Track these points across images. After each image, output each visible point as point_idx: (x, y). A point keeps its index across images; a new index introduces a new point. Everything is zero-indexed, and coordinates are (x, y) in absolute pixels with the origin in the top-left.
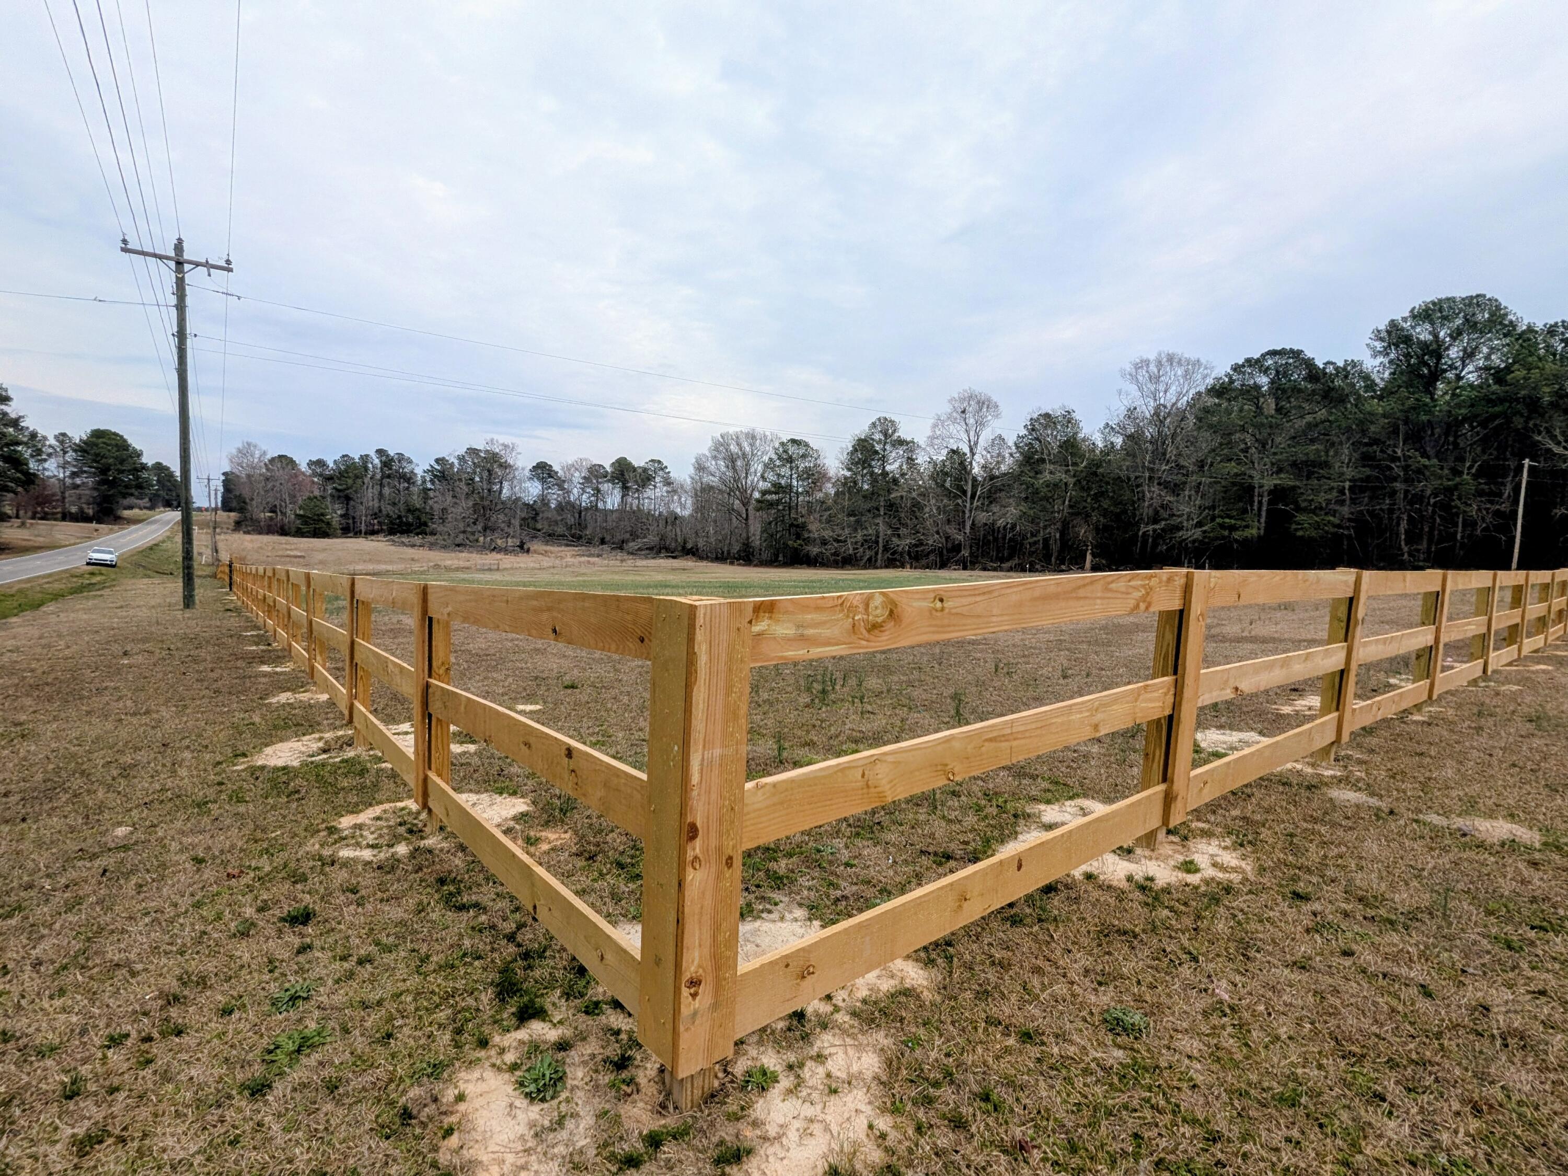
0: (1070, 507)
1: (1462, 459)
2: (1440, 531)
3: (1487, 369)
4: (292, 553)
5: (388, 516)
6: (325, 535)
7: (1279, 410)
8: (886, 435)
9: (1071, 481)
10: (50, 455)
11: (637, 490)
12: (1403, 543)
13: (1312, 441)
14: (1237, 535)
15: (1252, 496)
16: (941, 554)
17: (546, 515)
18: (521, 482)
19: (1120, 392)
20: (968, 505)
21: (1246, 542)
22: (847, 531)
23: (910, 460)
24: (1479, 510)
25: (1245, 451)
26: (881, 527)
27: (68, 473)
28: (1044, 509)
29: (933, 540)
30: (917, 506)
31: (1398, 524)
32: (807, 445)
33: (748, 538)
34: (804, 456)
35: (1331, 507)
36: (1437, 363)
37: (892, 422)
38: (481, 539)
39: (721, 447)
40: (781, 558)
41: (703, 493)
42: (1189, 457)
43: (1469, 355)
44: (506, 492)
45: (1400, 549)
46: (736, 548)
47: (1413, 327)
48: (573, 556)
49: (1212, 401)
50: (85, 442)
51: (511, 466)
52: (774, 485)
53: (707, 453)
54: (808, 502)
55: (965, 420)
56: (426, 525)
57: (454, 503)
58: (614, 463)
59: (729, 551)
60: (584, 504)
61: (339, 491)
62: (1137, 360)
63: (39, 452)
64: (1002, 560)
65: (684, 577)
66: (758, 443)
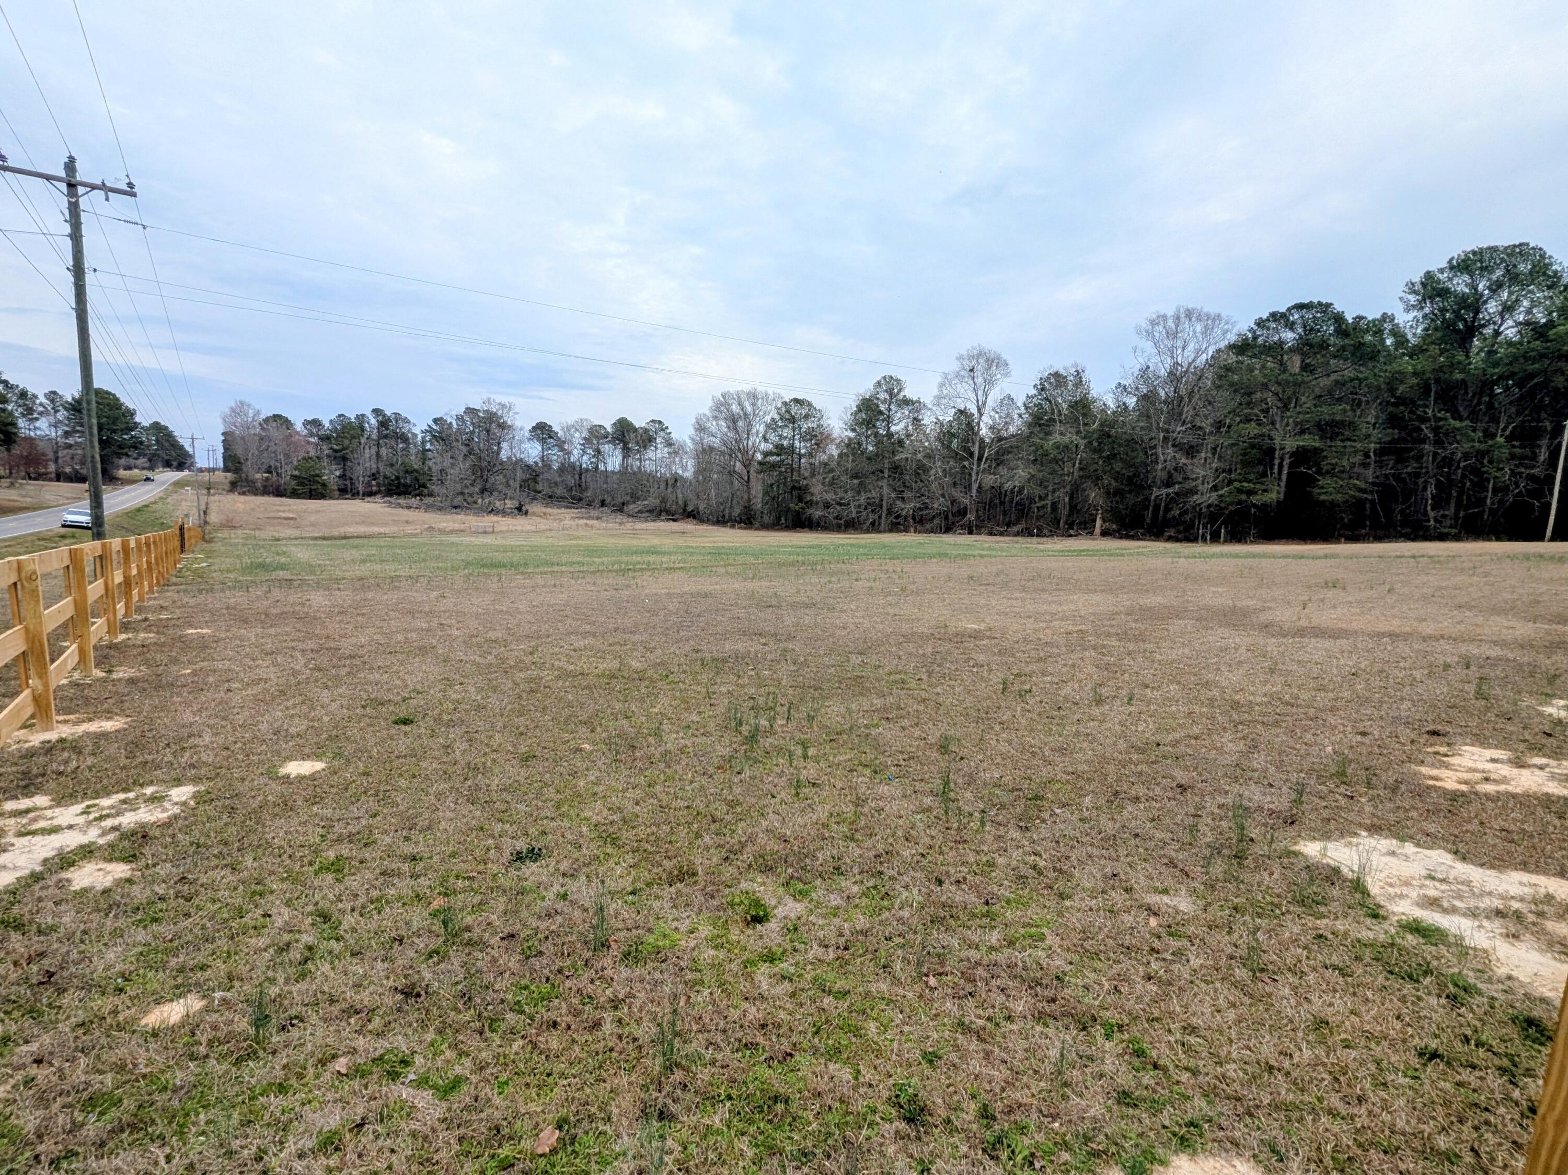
0: (1081, 469)
1: (1495, 420)
2: (1469, 496)
3: (1527, 323)
4: (284, 515)
5: (385, 477)
6: (322, 496)
7: (1305, 368)
8: (890, 392)
9: (1082, 443)
10: (41, 413)
11: (639, 451)
12: (1429, 508)
13: (1339, 400)
14: (1254, 499)
15: (1273, 459)
16: (946, 518)
17: (546, 476)
18: (521, 442)
19: (1135, 349)
20: (975, 467)
21: (1264, 507)
22: (850, 494)
23: (916, 421)
24: (1513, 474)
25: (1266, 411)
26: (884, 490)
27: (60, 433)
28: (1053, 472)
29: (938, 505)
30: (921, 470)
31: (1425, 489)
32: (810, 404)
33: (749, 500)
34: (807, 417)
35: (1356, 470)
36: (1474, 318)
37: (898, 381)
38: (480, 501)
39: (722, 406)
40: (783, 521)
41: (704, 453)
42: (1206, 417)
43: (1508, 309)
44: (504, 456)
45: (1425, 513)
46: (737, 511)
47: (1450, 279)
48: (573, 518)
49: (1232, 358)
50: (77, 401)
51: (510, 427)
52: (777, 446)
53: (708, 413)
54: (811, 464)
55: (973, 378)
56: (424, 486)
57: (452, 464)
58: (614, 424)
59: (730, 514)
60: (584, 466)
61: (336, 451)
62: (1154, 316)
63: (29, 411)
64: (1009, 525)
65: (680, 541)
66: (760, 402)
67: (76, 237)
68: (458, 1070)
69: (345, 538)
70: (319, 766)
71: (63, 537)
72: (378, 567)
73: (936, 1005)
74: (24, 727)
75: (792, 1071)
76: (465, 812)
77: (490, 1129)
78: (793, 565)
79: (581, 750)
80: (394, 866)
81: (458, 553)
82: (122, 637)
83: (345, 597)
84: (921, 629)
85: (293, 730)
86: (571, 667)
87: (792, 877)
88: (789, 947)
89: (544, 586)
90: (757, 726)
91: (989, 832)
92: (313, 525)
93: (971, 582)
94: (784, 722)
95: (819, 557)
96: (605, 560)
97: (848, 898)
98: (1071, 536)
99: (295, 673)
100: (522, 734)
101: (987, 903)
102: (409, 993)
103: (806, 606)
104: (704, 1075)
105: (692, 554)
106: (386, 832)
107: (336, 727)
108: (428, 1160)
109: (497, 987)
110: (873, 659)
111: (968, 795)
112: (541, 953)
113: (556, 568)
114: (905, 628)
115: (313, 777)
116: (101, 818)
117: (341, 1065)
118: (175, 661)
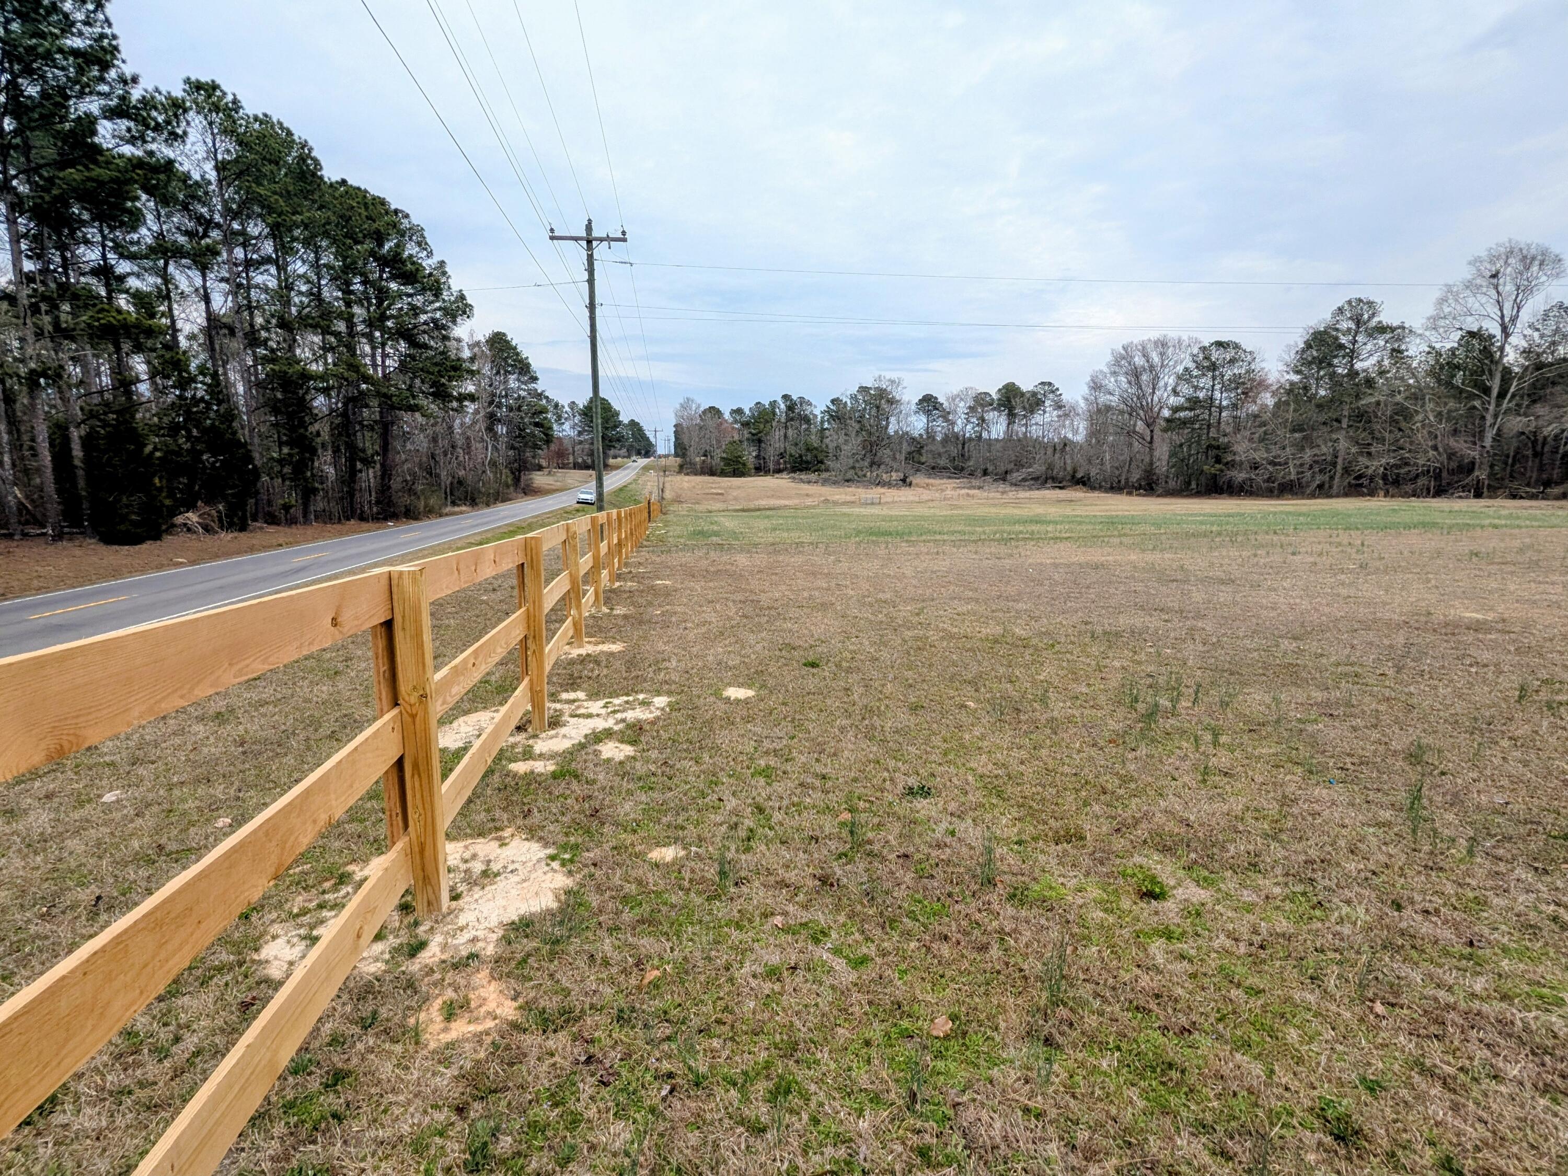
5: (791, 455)
6: (742, 475)
8: (1358, 321)
10: (566, 419)
11: (1025, 416)
16: (1438, 477)
17: (930, 447)
18: (908, 415)
20: (1492, 408)
22: (1289, 451)
23: (1397, 353)
26: (1341, 444)
27: (576, 433)
29: (1426, 458)
30: (1401, 415)
32: (1237, 346)
33: (1151, 464)
34: (1232, 361)
37: (1370, 304)
38: (869, 474)
39: (1122, 360)
40: (1194, 485)
41: (1100, 413)
44: (891, 431)
46: (1135, 476)
48: (955, 488)
50: (587, 408)
51: (898, 401)
52: (1189, 400)
53: (1106, 370)
54: (1235, 417)
55: (1496, 287)
56: (822, 462)
57: (846, 441)
58: (1000, 390)
59: (1127, 479)
60: (967, 435)
61: (753, 435)
63: (559, 417)
64: (1547, 484)
65: (1068, 511)
66: (1170, 351)
67: (591, 281)
68: (865, 950)
69: (759, 510)
70: (750, 693)
71: (578, 511)
72: (785, 535)
73: (1382, 1034)
74: (568, 644)
75: (1190, 1047)
76: (864, 746)
77: (892, 1002)
78: (1205, 536)
79: (966, 706)
80: (809, 780)
81: (849, 522)
82: (617, 584)
83: (761, 559)
84: (1388, 615)
85: (730, 663)
86: (955, 630)
87: (1196, 862)
88: (1189, 930)
89: (927, 554)
90: (1156, 705)
91: (1480, 866)
92: (736, 499)
93: (1474, 559)
94: (1190, 704)
95: (1241, 527)
96: (987, 529)
97: (1267, 897)
99: (730, 618)
100: (911, 686)
101: (1471, 944)
102: (825, 881)
103: (1222, 582)
104: (1092, 1021)
105: (1080, 523)
106: (801, 752)
107: (760, 664)
108: (845, 1010)
109: (895, 894)
110: (1313, 646)
111: (1450, 817)
112: (932, 876)
113: (938, 537)
114: (1363, 612)
115: (747, 701)
116: (614, 712)
117: (778, 920)
118: (650, 604)
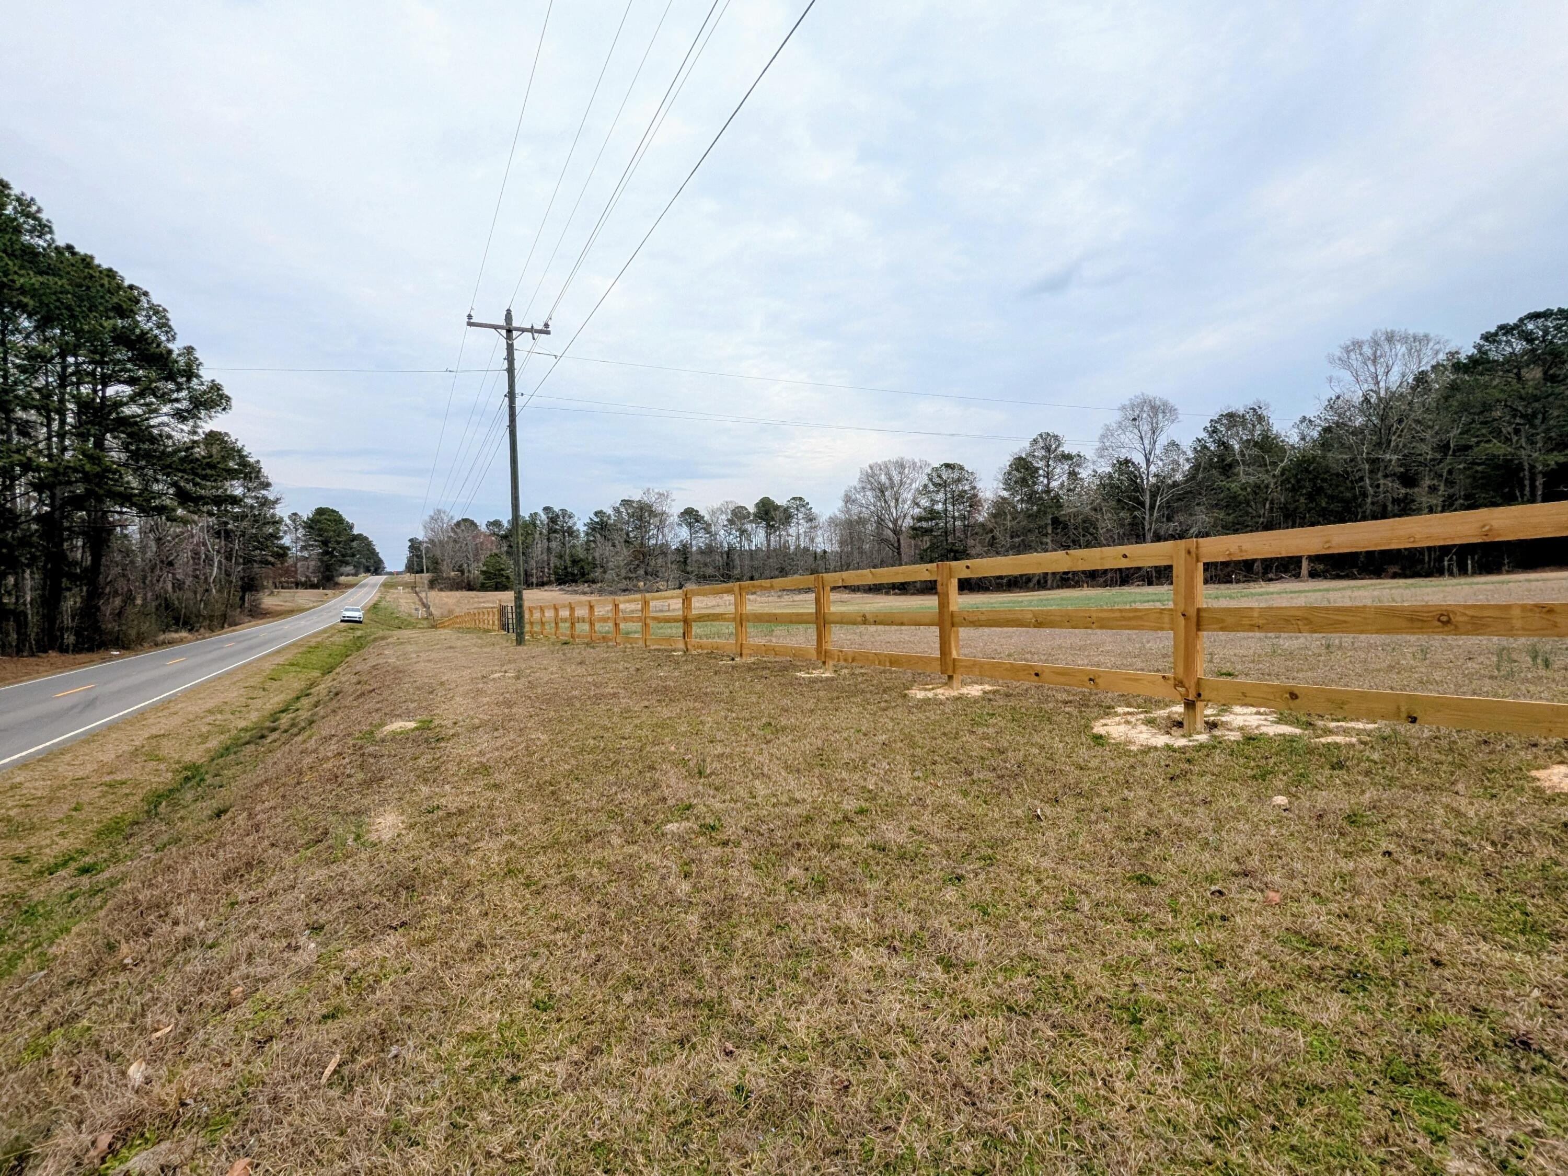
0: (1274, 510)
5: (555, 567)
7: (1550, 379)
8: (1048, 449)
9: (1274, 482)
10: (285, 532)
11: (781, 528)
15: (1521, 480)
16: (1121, 570)
18: (670, 527)
19: (1330, 380)
20: (1147, 517)
23: (1073, 475)
26: (1048, 547)
27: (299, 548)
30: (1088, 523)
32: (961, 468)
34: (959, 480)
37: (1056, 437)
38: (643, 583)
39: (869, 477)
41: (850, 526)
50: (312, 520)
51: (660, 514)
52: (928, 511)
53: (856, 485)
54: (965, 526)
55: (1138, 427)
56: (589, 574)
57: (616, 552)
58: (757, 504)
60: (730, 546)
62: (1349, 343)
66: (906, 471)
67: (511, 371)
98: (1271, 580)
